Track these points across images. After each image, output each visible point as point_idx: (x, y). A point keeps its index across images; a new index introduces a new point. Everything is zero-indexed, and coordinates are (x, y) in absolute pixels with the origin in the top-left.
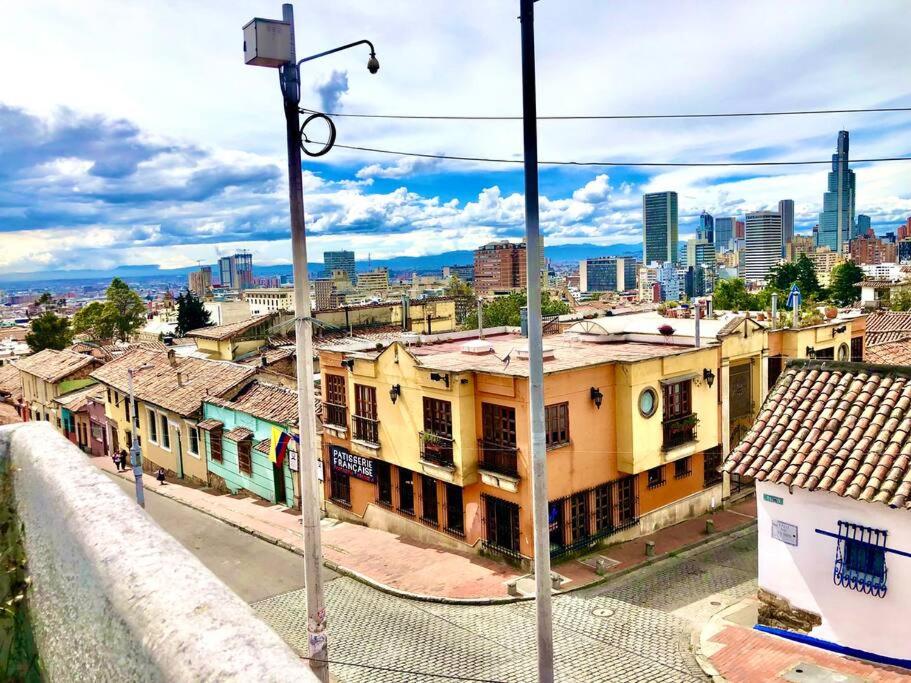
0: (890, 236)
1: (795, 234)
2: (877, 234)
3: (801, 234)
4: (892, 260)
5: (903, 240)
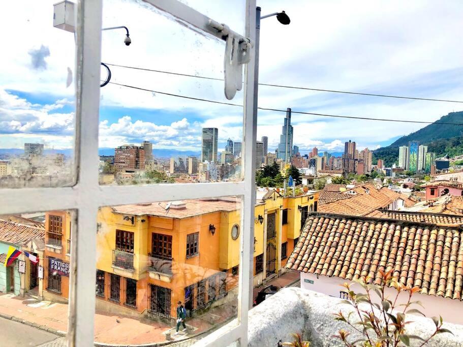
0: (306, 156)
1: (268, 152)
3: (271, 153)
4: (307, 167)
5: (311, 158)
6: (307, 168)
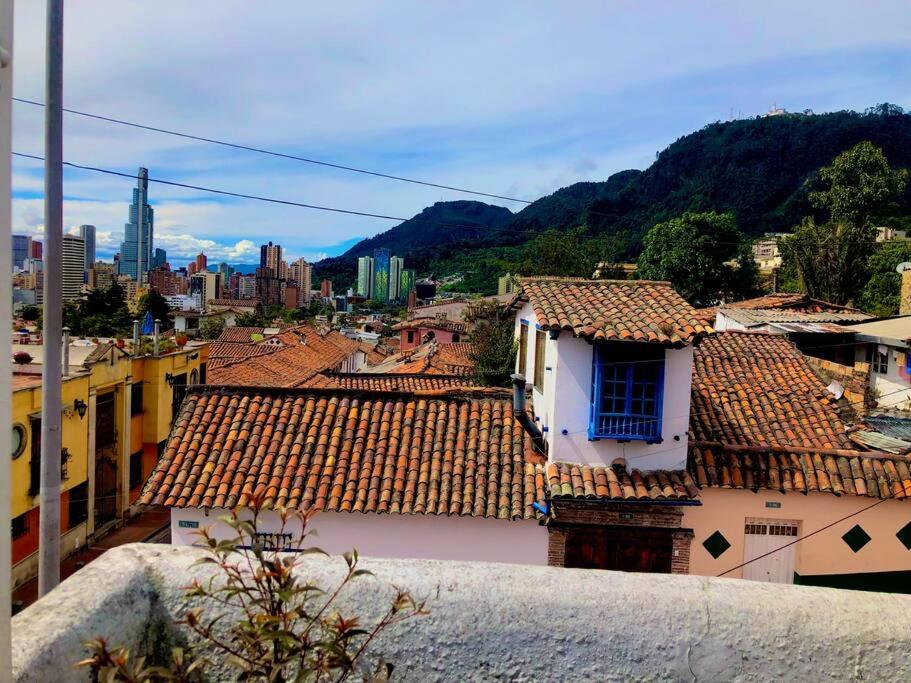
0: (183, 270)
1: (97, 261)
2: (173, 268)
3: (104, 261)
4: (185, 293)
5: (194, 275)
6: (184, 296)
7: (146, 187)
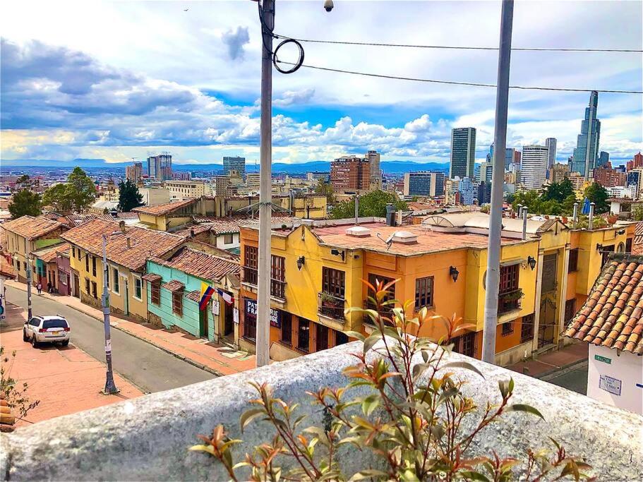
0: (622, 167)
1: (556, 162)
2: (613, 166)
3: (561, 163)
4: (622, 185)
5: (631, 171)
6: (622, 187)
7: (595, 105)
